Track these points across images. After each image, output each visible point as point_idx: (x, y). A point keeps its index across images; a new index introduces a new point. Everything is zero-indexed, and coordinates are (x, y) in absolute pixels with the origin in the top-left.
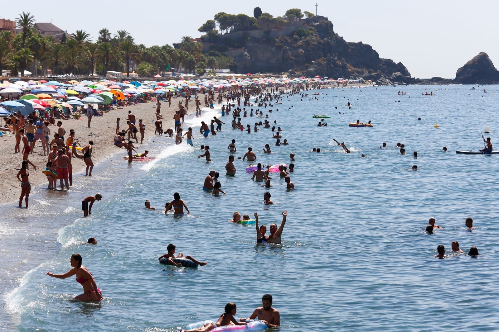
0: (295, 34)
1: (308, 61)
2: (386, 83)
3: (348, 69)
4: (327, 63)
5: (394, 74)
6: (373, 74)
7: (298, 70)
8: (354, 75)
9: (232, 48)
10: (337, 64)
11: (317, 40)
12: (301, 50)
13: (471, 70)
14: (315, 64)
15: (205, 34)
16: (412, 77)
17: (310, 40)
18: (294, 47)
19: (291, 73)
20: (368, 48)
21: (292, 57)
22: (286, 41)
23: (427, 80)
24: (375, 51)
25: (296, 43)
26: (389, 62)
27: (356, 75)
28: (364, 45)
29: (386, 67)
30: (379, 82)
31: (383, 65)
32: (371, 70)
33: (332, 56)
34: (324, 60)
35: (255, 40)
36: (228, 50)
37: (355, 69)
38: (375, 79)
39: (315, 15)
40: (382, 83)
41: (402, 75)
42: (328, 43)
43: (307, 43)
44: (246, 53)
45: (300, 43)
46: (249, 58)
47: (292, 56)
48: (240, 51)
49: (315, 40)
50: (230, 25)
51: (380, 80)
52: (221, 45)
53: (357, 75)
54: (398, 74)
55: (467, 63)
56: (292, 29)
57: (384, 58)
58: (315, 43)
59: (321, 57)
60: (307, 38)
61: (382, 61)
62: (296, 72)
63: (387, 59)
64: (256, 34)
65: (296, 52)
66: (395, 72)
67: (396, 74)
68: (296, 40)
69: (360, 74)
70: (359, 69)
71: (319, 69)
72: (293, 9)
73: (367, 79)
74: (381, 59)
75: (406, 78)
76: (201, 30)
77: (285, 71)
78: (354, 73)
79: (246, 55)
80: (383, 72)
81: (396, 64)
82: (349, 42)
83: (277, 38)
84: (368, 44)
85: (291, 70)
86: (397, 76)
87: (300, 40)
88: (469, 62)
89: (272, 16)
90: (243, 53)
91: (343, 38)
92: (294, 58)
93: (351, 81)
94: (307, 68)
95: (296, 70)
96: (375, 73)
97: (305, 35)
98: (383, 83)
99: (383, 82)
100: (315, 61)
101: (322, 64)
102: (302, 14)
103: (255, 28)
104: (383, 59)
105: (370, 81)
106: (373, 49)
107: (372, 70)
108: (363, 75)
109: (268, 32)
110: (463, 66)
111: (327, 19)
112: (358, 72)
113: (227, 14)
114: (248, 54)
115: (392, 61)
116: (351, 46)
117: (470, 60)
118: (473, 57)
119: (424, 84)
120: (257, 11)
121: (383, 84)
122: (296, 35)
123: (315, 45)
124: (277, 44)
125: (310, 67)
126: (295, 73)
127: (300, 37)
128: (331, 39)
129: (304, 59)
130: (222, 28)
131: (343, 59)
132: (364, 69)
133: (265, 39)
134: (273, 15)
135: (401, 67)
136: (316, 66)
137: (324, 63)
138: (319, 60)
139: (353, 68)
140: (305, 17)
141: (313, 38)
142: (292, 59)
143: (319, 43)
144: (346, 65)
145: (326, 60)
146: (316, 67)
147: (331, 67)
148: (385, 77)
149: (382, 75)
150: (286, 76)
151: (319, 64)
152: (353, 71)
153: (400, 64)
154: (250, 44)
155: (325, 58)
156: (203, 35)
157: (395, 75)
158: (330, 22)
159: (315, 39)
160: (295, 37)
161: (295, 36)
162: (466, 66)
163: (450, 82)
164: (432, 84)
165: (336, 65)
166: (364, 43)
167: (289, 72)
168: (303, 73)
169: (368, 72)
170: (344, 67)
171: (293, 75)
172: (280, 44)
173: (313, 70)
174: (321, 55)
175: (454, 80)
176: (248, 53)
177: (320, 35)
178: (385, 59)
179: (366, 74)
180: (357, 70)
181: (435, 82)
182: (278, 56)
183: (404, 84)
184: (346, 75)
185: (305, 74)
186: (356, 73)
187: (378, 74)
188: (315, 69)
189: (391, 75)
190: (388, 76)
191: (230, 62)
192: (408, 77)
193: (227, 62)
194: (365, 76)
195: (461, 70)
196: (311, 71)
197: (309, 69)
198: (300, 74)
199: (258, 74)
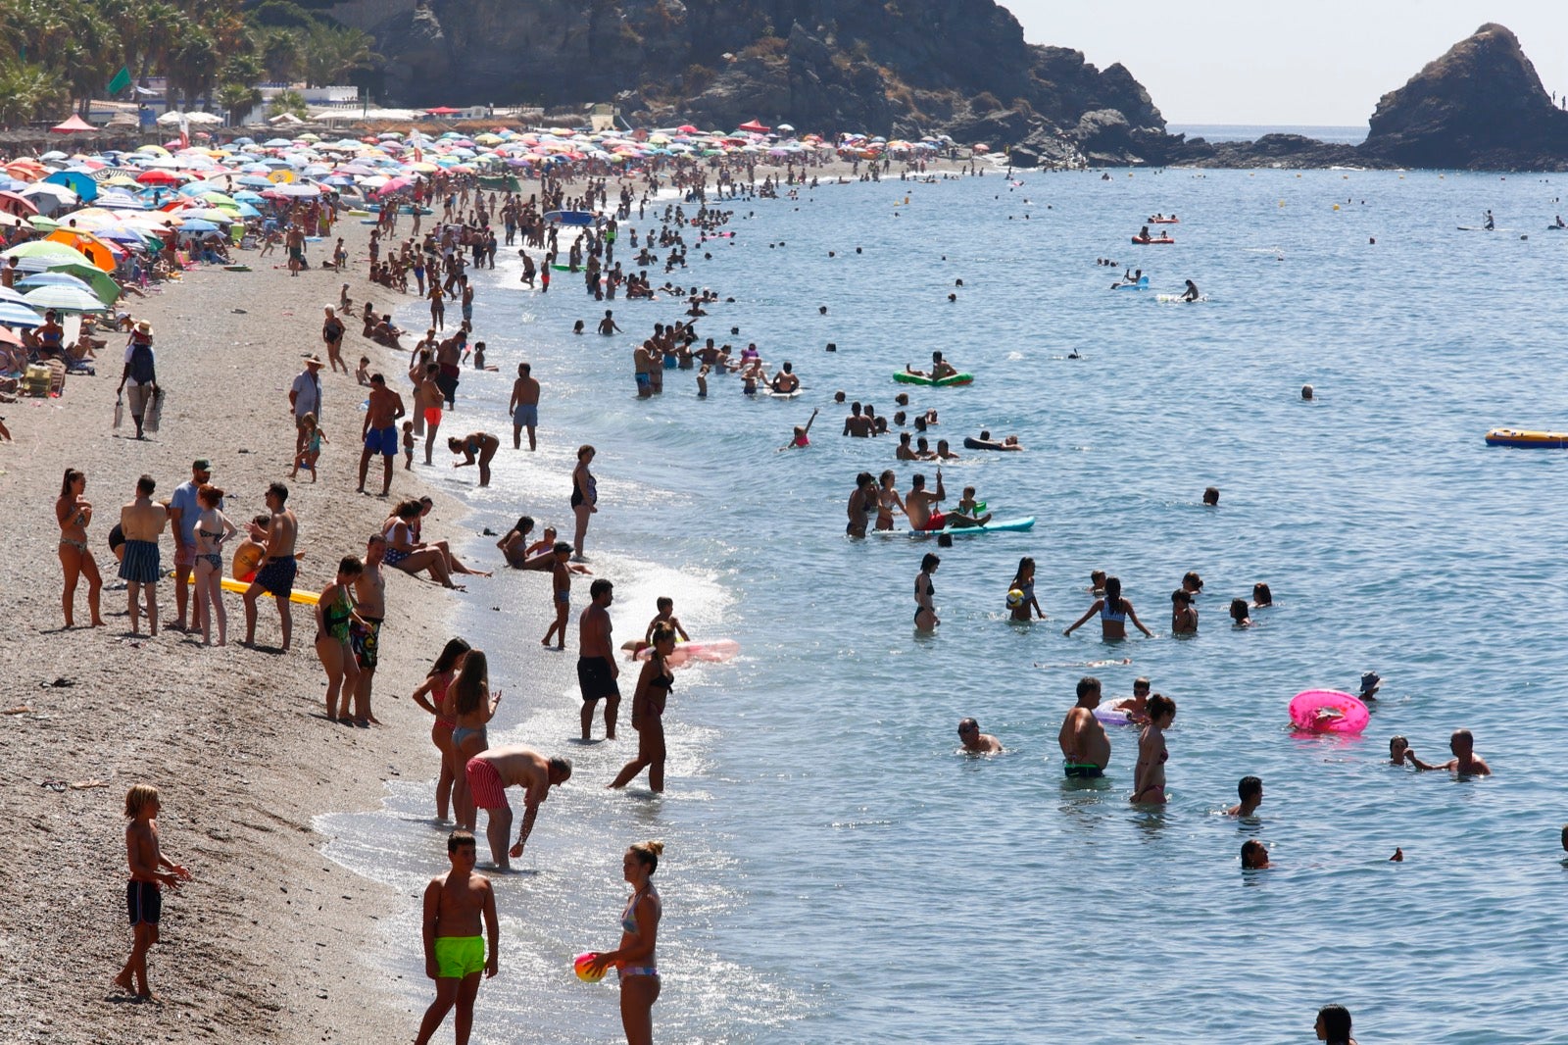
2: (1054, 157)
3: (883, 91)
4: (789, 63)
5: (1089, 115)
6: (994, 116)
7: (659, 92)
8: (909, 117)
10: (837, 69)
12: (675, 3)
13: (1439, 105)
14: (738, 66)
16: (1169, 133)
19: (627, 107)
21: (630, 33)
23: (1241, 145)
24: (1004, 12)
26: (1066, 63)
27: (918, 119)
29: (1052, 85)
30: (1026, 151)
31: (1040, 74)
32: (985, 95)
33: (812, 30)
34: (778, 52)
36: (346, 1)
37: (913, 94)
38: (1001, 138)
40: (1036, 158)
41: (1125, 122)
44: (427, 14)
46: (439, 35)
47: (635, 28)
48: (398, 3)
51: (1030, 142)
53: (924, 117)
54: (1111, 116)
55: (1419, 71)
57: (1047, 44)
59: (762, 35)
61: (1036, 57)
62: (650, 104)
63: (1061, 46)
65: (649, 10)
66: (1095, 108)
67: (1099, 115)
69: (936, 114)
70: (933, 95)
71: (752, 90)
73: (966, 135)
74: (1033, 47)
75: (1145, 135)
77: (602, 95)
78: (907, 110)
79: (427, 23)
80: (1038, 106)
81: (1101, 71)
85: (625, 94)
86: (1103, 127)
88: (1430, 67)
90: (412, 13)
92: (640, 39)
93: (899, 145)
94: (700, 82)
95: (649, 95)
96: (1006, 113)
98: (1042, 158)
99: (1040, 151)
100: (735, 54)
101: (768, 70)
104: (1040, 47)
105: (981, 146)
107: (992, 100)
108: (948, 119)
110: (1404, 84)
112: (926, 106)
114: (434, 19)
115: (1081, 56)
117: (1434, 58)
118: (1450, 46)
119: (1229, 166)
121: (1043, 163)
125: (712, 80)
126: (646, 109)
129: (688, 44)
131: (861, 44)
132: (954, 94)
135: (1120, 86)
136: (739, 74)
137: (778, 63)
138: (756, 51)
139: (903, 88)
142: (631, 43)
144: (874, 74)
145: (786, 50)
146: (741, 81)
147: (808, 81)
148: (1049, 131)
149: (1036, 119)
150: (610, 119)
151: (757, 69)
152: (903, 98)
153: (1118, 70)
155: (780, 42)
157: (1094, 121)
162: (1417, 87)
163: (1343, 158)
164: (1262, 164)
165: (832, 76)
167: (616, 103)
168: (681, 109)
169: (973, 104)
170: (867, 83)
171: (634, 114)
173: (724, 95)
174: (764, 25)
175: (1361, 146)
176: (436, 14)
178: (1052, 50)
179: (965, 114)
180: (923, 97)
181: (1276, 155)
182: (571, 29)
183: (1136, 161)
184: (878, 121)
185: (690, 111)
186: (920, 110)
187: (1017, 115)
188: (738, 88)
189: (1077, 120)
190: (1063, 127)
191: (357, 54)
192: (1154, 134)
193: (343, 55)
194: (960, 125)
195: (1392, 103)
196: (721, 98)
197: (710, 92)
198: (670, 111)
199: (484, 110)
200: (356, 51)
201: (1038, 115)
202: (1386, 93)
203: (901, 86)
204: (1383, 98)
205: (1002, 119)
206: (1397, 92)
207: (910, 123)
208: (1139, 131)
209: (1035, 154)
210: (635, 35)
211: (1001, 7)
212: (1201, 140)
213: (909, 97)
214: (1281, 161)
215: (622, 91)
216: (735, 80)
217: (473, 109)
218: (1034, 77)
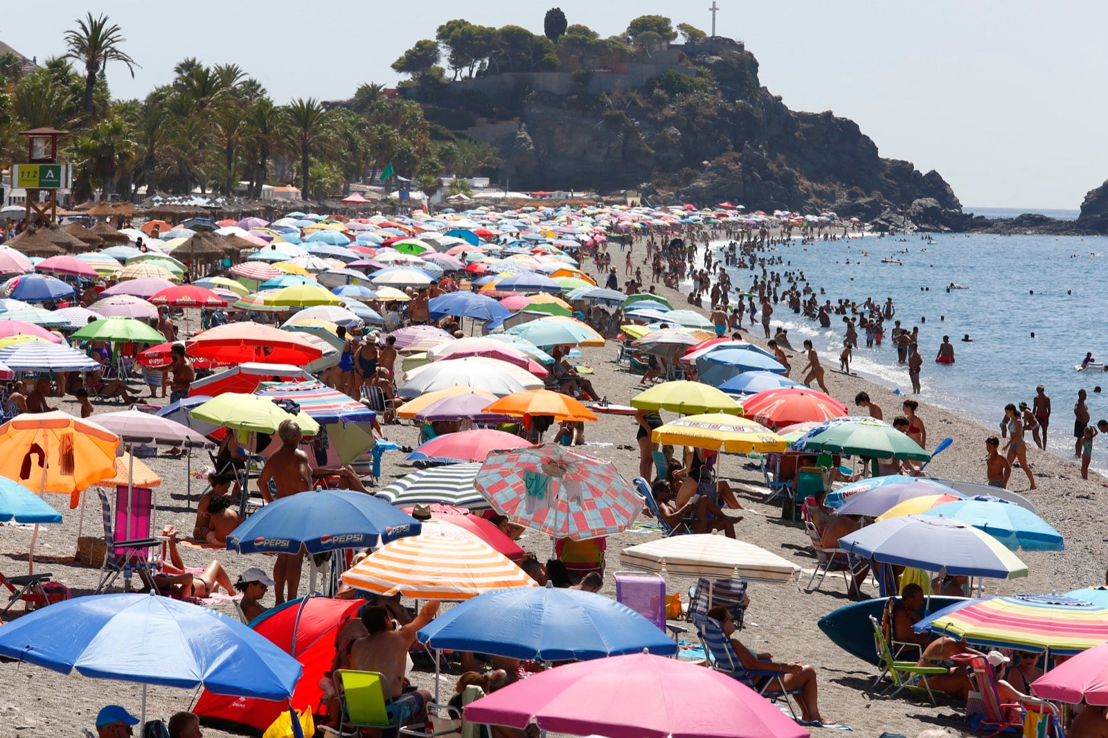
0: (658, 84)
1: (691, 158)
2: (899, 226)
3: (798, 185)
4: (742, 168)
5: (917, 201)
6: (862, 201)
7: (665, 184)
8: (810, 201)
9: (484, 119)
10: (771, 172)
11: (715, 104)
12: (673, 130)
14: (711, 169)
15: (407, 77)
16: (964, 213)
17: (697, 104)
18: (653, 121)
19: (645, 193)
20: (849, 128)
21: (647, 148)
22: (634, 103)
23: (1007, 220)
24: (866, 138)
25: (661, 110)
26: (903, 170)
27: (816, 203)
28: (836, 119)
29: (895, 183)
30: (882, 222)
31: (887, 176)
32: (856, 189)
33: (756, 148)
34: (736, 160)
35: (549, 99)
36: (474, 125)
37: (812, 187)
38: (867, 215)
39: (709, 34)
40: (888, 227)
41: (939, 206)
42: (746, 114)
43: (691, 110)
44: (524, 135)
45: (669, 111)
46: (532, 147)
47: (650, 145)
48: (505, 127)
49: (711, 103)
50: (479, 56)
51: (884, 217)
52: (453, 110)
53: (819, 201)
54: (930, 202)
56: (649, 71)
57: (891, 158)
58: (712, 111)
59: (726, 150)
60: (691, 98)
61: (886, 166)
62: (659, 191)
63: (899, 159)
64: (553, 81)
65: (659, 134)
66: (921, 197)
67: (923, 201)
68: (660, 103)
69: (826, 199)
70: (823, 187)
71: (721, 184)
72: (649, 16)
73: (845, 213)
74: (883, 160)
75: (950, 214)
76: (399, 66)
77: (631, 185)
78: (810, 197)
79: (524, 140)
80: (887, 195)
81: (924, 175)
82: (797, 111)
83: (609, 94)
84: (849, 118)
85: (644, 185)
86: (926, 209)
87: (671, 102)
89: (595, 35)
90: (515, 134)
91: (780, 98)
92: (653, 152)
93: (810, 217)
94: (689, 179)
95: (659, 185)
96: (868, 199)
97: (685, 90)
98: (891, 227)
99: (890, 223)
100: (710, 162)
101: (730, 171)
102: (674, 30)
103: (550, 67)
104: (887, 160)
105: (855, 219)
106: (863, 131)
107: (860, 191)
108: (833, 203)
109: (584, 79)
110: (1101, 185)
111: (742, 46)
112: (820, 194)
113: (472, 24)
114: (528, 138)
115: (912, 166)
116: (804, 122)
119: (1000, 233)
120: (555, 20)
121: (892, 230)
122: (658, 87)
123: (711, 117)
124: (608, 112)
125: (696, 177)
126: (657, 194)
127: (672, 94)
128: (752, 101)
129: (681, 155)
130: (457, 63)
131: (781, 157)
132: (837, 187)
133: (575, 97)
134: (597, 32)
135: (934, 184)
136: (713, 174)
137: (736, 167)
138: (723, 160)
139: (807, 183)
140: (681, 40)
141: (707, 97)
142: (648, 154)
143: (723, 111)
144: (792, 174)
145: (740, 159)
146: (714, 178)
147: (754, 178)
148: (893, 210)
149: (885, 204)
150: (638, 200)
151: (722, 170)
152: (807, 190)
153: (934, 175)
154: (535, 111)
155: (737, 155)
156: (403, 81)
157: (920, 205)
158: (751, 55)
159: (710, 100)
160: (658, 96)
161: (656, 91)
163: (1068, 229)
164: (1020, 232)
165: (768, 176)
166: (836, 114)
167: (639, 190)
168: (678, 194)
169: (848, 193)
170: (788, 180)
171: (650, 197)
172: (617, 112)
173: (704, 186)
174: (727, 144)
175: (1077, 222)
176: (530, 134)
177: (724, 91)
178: (894, 162)
179: (843, 200)
180: (818, 189)
181: (1028, 227)
182: (612, 145)
183: (946, 229)
184: (795, 203)
185: (683, 196)
186: (816, 196)
187: (875, 200)
188: (712, 182)
189: (910, 204)
190: (902, 208)
191: (487, 158)
192: (956, 213)
193: (478, 158)
194: (841, 206)
195: (1094, 196)
196: (701, 188)
197: (695, 184)
198: (671, 195)
199: (563, 194)
200: (486, 156)
201: (886, 201)
202: (1090, 190)
203: (805, 182)
204: (1089, 193)
205: (865, 203)
206: (1097, 190)
207: (811, 205)
208: (946, 211)
209: (887, 224)
210: (649, 149)
211: (865, 136)
212: (983, 217)
213: (810, 189)
214: (1031, 230)
215: (642, 183)
216: (711, 178)
217: (556, 193)
218: (884, 178)
